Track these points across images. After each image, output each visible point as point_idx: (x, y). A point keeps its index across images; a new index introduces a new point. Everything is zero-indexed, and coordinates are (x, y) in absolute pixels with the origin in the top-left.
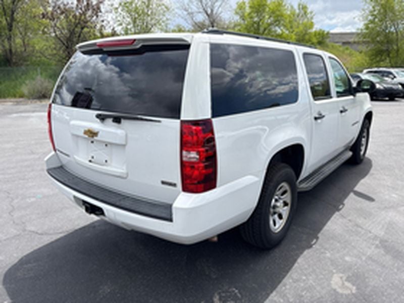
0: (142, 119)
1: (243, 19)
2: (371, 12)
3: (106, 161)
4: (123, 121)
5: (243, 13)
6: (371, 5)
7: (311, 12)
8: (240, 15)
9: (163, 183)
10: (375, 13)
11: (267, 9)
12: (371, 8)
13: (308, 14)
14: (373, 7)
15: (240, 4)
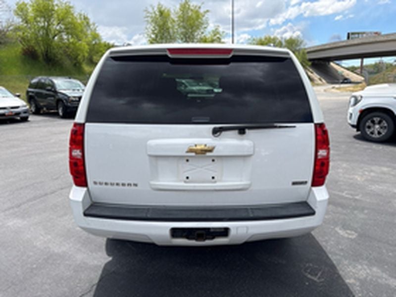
0: (280, 127)
1: (27, 22)
2: (153, 31)
3: (213, 178)
4: (247, 131)
5: (26, 15)
6: (152, 25)
7: (94, 24)
8: (22, 18)
9: (294, 183)
10: (156, 32)
11: (55, 16)
12: (152, 27)
13: (91, 25)
14: (154, 27)
15: (21, 5)
